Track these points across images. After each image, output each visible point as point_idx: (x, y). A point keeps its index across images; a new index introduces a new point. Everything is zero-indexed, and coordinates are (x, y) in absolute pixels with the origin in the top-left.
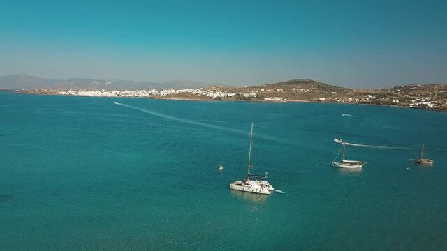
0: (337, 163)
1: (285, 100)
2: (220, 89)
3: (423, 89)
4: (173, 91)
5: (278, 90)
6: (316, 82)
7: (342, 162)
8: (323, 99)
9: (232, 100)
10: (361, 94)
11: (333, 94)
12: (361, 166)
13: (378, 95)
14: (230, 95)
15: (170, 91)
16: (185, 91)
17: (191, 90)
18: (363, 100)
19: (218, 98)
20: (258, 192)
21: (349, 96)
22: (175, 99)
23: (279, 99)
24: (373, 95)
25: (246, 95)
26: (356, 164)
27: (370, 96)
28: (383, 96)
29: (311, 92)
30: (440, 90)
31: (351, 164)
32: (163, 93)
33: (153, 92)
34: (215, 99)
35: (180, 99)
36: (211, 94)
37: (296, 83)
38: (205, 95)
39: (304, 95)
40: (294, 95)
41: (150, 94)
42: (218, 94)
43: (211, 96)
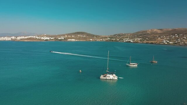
0: (128, 64)
1: (76, 40)
2: (45, 36)
3: (125, 35)
4: (23, 37)
5: (73, 36)
6: (86, 33)
7: (130, 64)
8: (91, 40)
9: (53, 40)
10: (105, 37)
11: (95, 38)
12: (137, 65)
13: (111, 38)
14: (52, 38)
15: (22, 37)
16: (29, 37)
17: (32, 37)
18: (106, 40)
19: (47, 40)
20: (113, 79)
21: (101, 38)
22: (26, 41)
23: (74, 40)
24: (109, 38)
25: (59, 38)
26: (135, 64)
27: (108, 38)
28: (113, 38)
29: (86, 37)
30: (131, 35)
31: (133, 64)
32: (19, 38)
33: (13, 38)
34: (45, 40)
35: (29, 41)
36: (43, 38)
37: (78, 33)
38: (40, 39)
39: (83, 38)
40: (80, 38)
41: (12, 39)
42: (46, 38)
43: (43, 39)
